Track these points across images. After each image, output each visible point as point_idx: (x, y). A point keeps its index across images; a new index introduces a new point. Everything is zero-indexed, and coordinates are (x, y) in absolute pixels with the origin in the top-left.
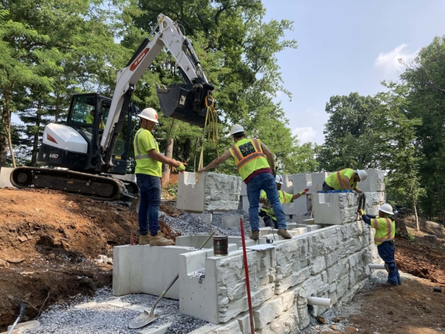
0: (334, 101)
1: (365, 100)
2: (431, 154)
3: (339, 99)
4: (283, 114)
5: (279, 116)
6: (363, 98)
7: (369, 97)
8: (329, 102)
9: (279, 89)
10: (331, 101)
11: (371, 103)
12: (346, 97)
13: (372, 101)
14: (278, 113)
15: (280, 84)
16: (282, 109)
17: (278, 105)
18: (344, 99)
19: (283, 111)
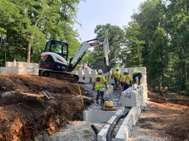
0: (98, 27)
1: (114, 27)
2: (145, 56)
3: (101, 27)
4: (79, 35)
5: (77, 36)
6: (112, 26)
7: (115, 26)
8: (96, 28)
9: (76, 22)
10: (97, 27)
11: (116, 29)
12: (104, 26)
13: (117, 28)
14: (76, 35)
15: (76, 20)
16: (78, 33)
17: (76, 30)
18: (103, 27)
19: (79, 34)
